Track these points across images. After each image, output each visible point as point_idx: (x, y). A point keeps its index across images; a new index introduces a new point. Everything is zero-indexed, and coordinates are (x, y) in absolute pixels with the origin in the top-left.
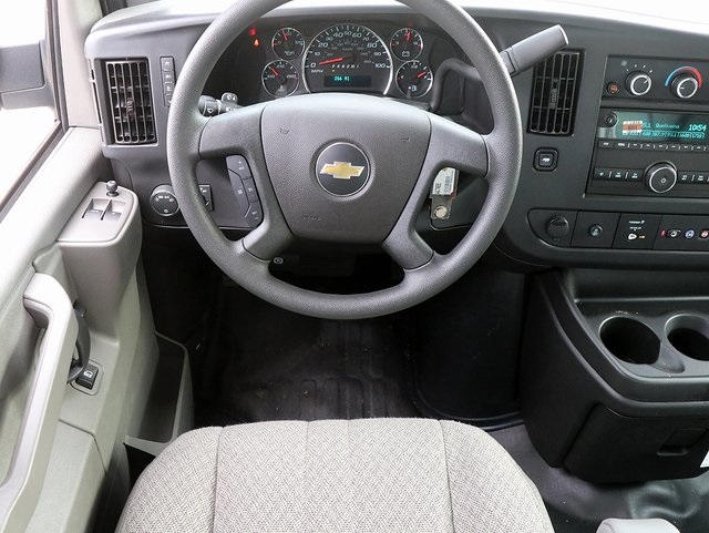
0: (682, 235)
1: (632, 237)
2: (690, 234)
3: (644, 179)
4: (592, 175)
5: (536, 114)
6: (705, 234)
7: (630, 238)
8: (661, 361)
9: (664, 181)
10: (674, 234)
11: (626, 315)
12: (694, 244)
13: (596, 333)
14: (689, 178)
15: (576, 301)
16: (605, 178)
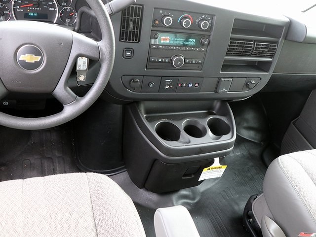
0: (187, 86)
1: (167, 87)
2: (191, 85)
3: (171, 62)
4: (148, 60)
5: (123, 33)
6: (197, 85)
7: (166, 87)
8: (181, 139)
9: (179, 62)
10: (184, 85)
11: (166, 120)
12: (193, 90)
13: (153, 129)
14: (189, 61)
15: (145, 116)
16: (154, 62)
